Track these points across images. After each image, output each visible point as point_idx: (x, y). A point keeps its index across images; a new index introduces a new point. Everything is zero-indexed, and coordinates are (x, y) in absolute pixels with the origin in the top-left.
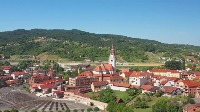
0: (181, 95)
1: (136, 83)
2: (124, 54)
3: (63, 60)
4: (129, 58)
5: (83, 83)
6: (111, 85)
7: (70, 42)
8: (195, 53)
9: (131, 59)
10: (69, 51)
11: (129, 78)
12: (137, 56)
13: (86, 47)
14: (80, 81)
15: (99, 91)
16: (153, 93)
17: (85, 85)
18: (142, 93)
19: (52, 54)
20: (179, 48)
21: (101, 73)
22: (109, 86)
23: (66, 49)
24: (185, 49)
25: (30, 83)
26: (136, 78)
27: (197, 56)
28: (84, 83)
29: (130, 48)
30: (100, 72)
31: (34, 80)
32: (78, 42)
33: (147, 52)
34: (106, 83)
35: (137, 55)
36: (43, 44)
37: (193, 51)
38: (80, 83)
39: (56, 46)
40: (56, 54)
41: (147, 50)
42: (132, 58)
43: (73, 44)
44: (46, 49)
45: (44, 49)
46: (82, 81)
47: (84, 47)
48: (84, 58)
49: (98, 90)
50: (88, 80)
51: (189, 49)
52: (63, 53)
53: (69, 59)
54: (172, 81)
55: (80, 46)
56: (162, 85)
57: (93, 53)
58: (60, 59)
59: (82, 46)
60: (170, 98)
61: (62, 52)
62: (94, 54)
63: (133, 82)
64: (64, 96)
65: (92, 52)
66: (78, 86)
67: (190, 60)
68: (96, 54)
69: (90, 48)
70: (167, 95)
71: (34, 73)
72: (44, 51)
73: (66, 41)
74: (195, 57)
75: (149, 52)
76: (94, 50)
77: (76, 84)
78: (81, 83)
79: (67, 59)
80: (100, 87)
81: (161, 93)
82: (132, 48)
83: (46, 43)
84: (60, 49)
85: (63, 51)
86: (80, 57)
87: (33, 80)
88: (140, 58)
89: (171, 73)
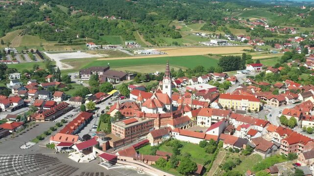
0: (277, 152)
1: (214, 132)
2: (145, 31)
3: (50, 45)
4: (154, 37)
5: (134, 131)
6: (176, 133)
7: (52, 6)
8: (243, 19)
9: (156, 39)
10: (57, 27)
11: (197, 118)
12: (164, 33)
13: (80, 16)
14: (130, 129)
15: (160, 143)
16: (239, 149)
17: (137, 133)
18: (222, 146)
19: (29, 34)
20: (220, 11)
21: (155, 111)
22: (173, 134)
23: (51, 23)
24: (229, 11)
25: (37, 121)
26: (207, 118)
27: (250, 29)
28: (136, 131)
29: (149, 14)
30: (153, 109)
31: (43, 116)
32: (66, 6)
33: (176, 21)
34: (169, 131)
35: (165, 31)
36: (6, 10)
37: (240, 16)
38: (130, 132)
39: (30, 15)
40: (36, 33)
41: (175, 18)
42: (159, 37)
43: (58, 10)
44: (14, 22)
45: (11, 22)
46: (133, 129)
47: (77, 17)
48: (83, 39)
49: (158, 142)
50: (140, 126)
51: (234, 11)
52: (47, 31)
53: (60, 42)
54: (260, 126)
55: (69, 13)
56: (249, 136)
57: (95, 27)
58: (45, 43)
59: (74, 13)
60: (264, 158)
61: (46, 29)
62: (98, 31)
63: (202, 123)
64: (118, 161)
65: (93, 27)
66: (127, 136)
67: (242, 37)
68: (101, 31)
69: (87, 18)
70: (259, 153)
71: (30, 94)
72: (11, 26)
73: (45, 5)
74: (247, 32)
75: (179, 20)
76: (96, 24)
77: (126, 134)
78: (132, 132)
79: (56, 43)
80: (160, 137)
81: (251, 150)
82: (152, 13)
83: (10, 8)
84: (40, 23)
85: (46, 27)
86: (76, 38)
87: (41, 116)
88: (169, 36)
89: (248, 100)
